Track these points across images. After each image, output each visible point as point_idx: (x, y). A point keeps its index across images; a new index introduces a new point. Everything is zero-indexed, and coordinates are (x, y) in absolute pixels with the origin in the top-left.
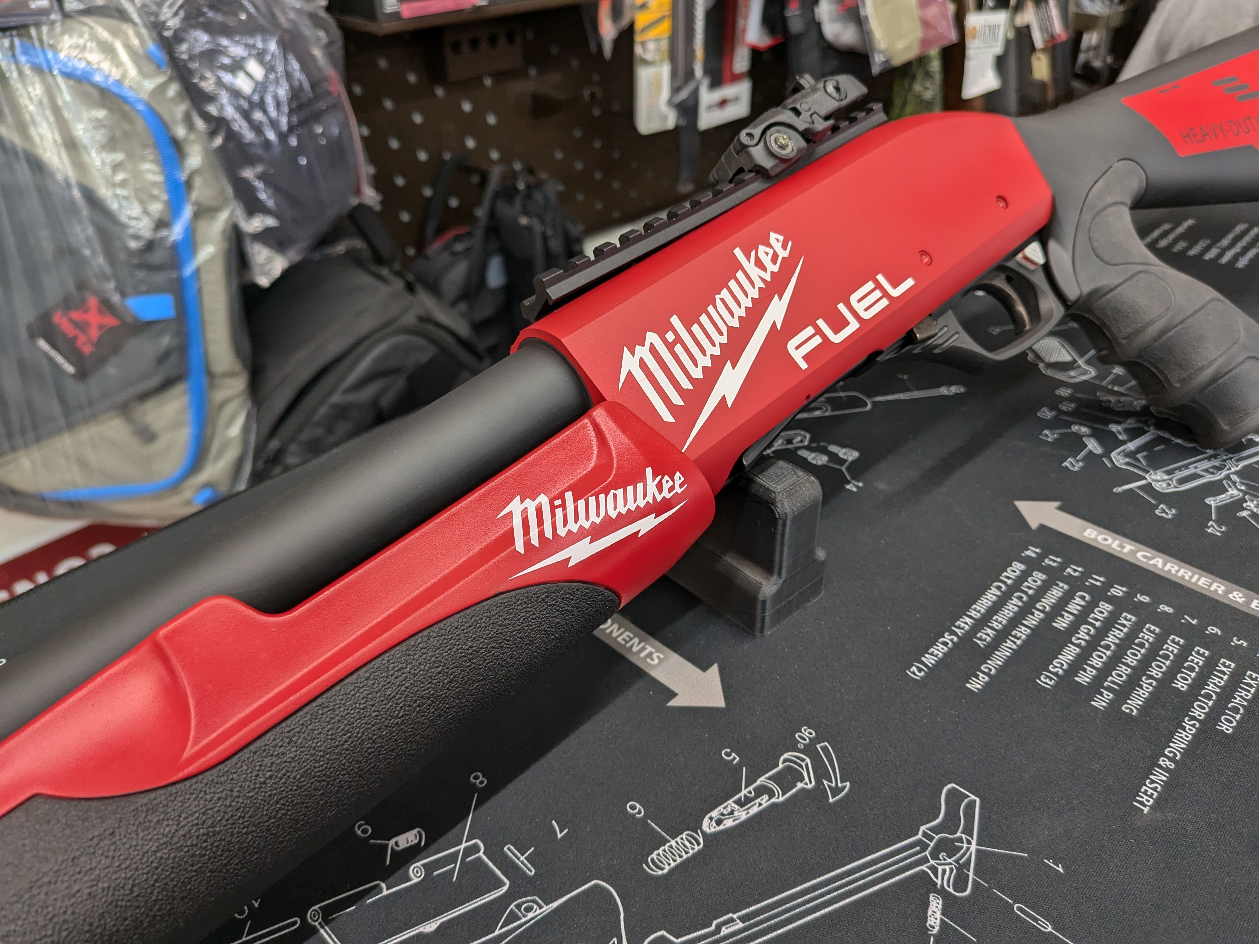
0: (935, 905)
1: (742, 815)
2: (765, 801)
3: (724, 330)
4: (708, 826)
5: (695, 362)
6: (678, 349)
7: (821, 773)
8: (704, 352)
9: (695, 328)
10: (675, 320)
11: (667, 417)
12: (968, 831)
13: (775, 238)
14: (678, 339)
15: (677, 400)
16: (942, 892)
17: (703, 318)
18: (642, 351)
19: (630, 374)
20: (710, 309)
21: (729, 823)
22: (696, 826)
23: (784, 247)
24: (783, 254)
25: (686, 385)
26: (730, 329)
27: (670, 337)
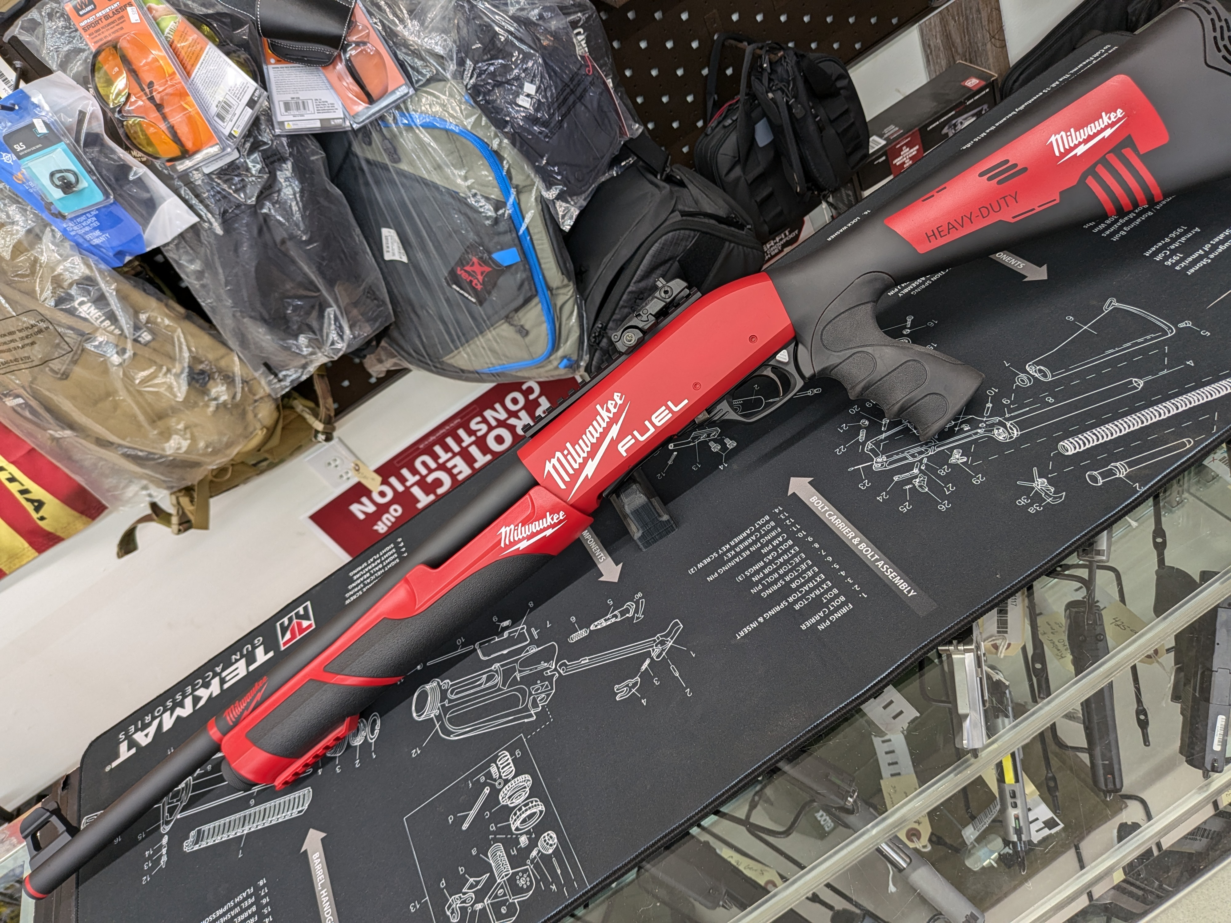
0: (648, 661)
1: (604, 624)
2: (613, 620)
3: (589, 444)
4: (592, 627)
5: (576, 461)
6: (569, 457)
7: (636, 611)
8: (579, 456)
9: (577, 447)
10: (568, 445)
11: (563, 486)
12: (672, 638)
13: (617, 396)
14: (569, 453)
15: (567, 479)
16: (652, 659)
17: (581, 442)
18: (554, 461)
19: (549, 471)
20: (584, 436)
21: (599, 627)
22: (588, 627)
23: (621, 399)
24: (620, 402)
25: (571, 472)
26: (592, 444)
27: (566, 452)
